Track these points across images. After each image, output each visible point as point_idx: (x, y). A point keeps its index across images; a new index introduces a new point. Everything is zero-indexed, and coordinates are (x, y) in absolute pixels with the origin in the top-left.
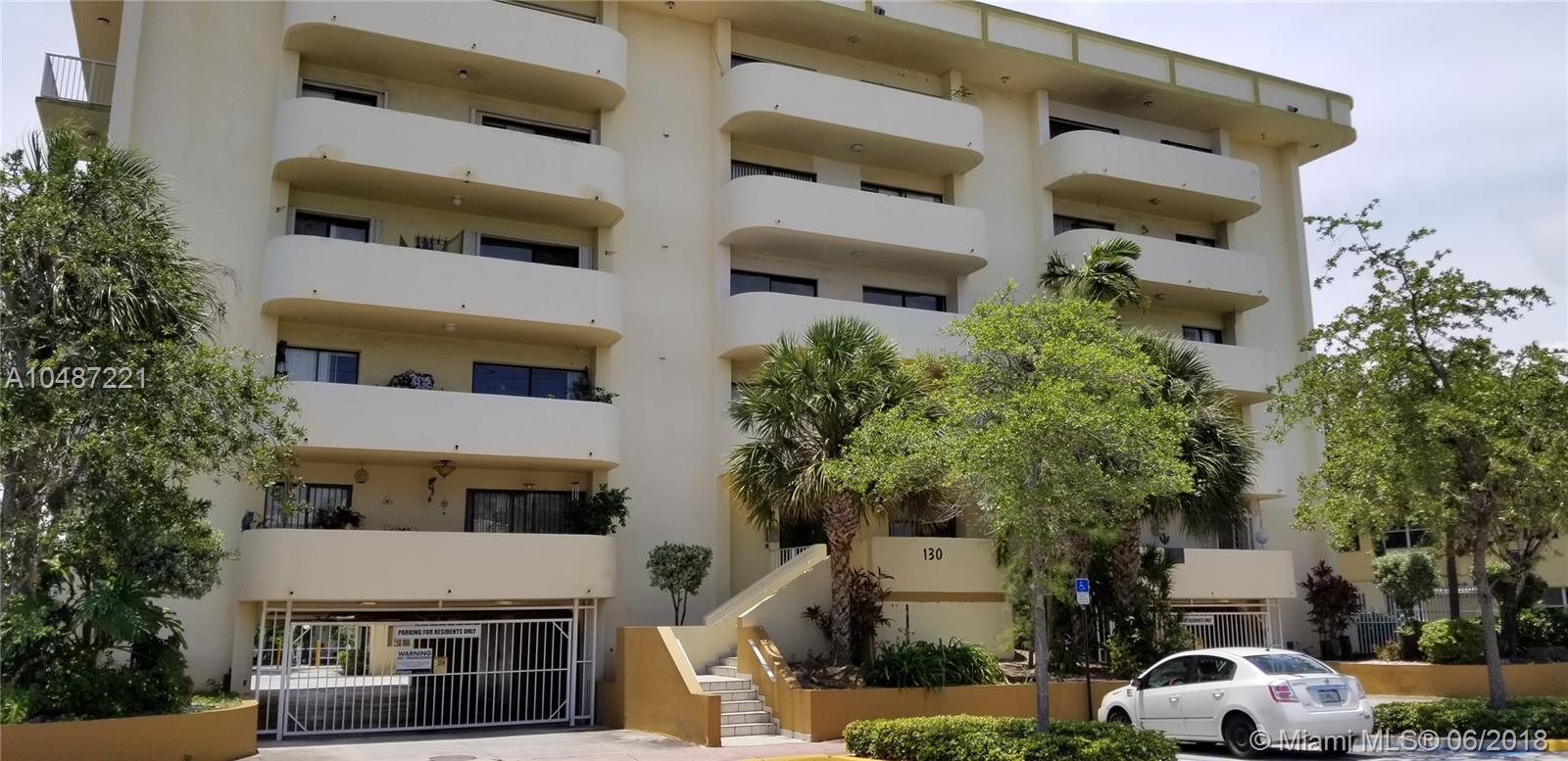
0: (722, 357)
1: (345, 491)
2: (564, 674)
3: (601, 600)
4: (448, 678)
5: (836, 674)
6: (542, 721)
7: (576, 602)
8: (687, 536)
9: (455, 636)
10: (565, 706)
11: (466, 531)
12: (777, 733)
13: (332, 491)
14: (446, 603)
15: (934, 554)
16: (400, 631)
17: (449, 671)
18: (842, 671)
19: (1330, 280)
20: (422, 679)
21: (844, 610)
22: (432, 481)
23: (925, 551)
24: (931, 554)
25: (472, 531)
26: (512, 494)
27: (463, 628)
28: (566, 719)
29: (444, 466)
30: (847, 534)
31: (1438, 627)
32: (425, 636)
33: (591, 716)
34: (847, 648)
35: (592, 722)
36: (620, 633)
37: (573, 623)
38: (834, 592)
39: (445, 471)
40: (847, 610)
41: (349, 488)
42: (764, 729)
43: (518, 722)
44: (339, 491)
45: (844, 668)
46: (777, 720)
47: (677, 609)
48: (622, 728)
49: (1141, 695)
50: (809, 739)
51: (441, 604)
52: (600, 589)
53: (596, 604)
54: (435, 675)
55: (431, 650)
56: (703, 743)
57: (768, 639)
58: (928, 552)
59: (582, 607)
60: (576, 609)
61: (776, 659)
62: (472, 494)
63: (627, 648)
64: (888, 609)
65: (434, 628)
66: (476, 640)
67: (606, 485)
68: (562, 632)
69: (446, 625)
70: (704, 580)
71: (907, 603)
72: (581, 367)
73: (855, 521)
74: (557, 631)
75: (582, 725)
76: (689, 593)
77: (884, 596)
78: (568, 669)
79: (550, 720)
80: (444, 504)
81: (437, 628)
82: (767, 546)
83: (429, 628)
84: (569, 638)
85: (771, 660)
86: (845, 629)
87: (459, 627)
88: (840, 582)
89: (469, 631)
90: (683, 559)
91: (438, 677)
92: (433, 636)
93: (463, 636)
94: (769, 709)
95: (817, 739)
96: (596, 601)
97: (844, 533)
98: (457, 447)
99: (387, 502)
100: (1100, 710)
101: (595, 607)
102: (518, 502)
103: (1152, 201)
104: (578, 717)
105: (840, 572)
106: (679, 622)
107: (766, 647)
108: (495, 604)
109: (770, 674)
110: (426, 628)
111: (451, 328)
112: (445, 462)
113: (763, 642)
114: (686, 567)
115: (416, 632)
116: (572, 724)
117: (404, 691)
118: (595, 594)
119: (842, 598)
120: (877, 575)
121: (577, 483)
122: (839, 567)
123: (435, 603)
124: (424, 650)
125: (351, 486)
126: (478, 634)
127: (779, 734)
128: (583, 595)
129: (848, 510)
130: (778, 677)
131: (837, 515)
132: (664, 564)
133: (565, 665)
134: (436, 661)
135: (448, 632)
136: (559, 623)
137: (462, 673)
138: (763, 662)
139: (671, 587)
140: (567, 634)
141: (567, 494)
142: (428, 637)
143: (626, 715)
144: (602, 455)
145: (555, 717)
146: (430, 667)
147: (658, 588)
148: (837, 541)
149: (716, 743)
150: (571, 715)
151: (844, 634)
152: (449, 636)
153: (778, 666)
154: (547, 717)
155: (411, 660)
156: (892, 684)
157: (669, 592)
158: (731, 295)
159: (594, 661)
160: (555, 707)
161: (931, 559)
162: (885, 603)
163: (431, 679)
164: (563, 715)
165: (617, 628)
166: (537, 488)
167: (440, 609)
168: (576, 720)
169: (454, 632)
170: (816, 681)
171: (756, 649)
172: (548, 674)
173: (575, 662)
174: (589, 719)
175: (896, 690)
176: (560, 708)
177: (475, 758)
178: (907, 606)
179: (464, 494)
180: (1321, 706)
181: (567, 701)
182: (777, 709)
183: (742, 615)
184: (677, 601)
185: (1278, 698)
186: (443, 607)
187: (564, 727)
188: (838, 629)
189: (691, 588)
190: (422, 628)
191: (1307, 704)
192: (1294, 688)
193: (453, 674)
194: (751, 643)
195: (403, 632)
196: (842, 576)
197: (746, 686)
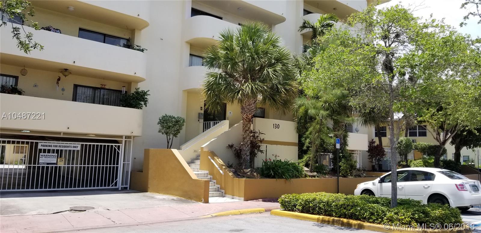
0: (187, 42)
1: (14, 79)
2: (117, 167)
3: (134, 137)
4: (64, 167)
5: (248, 172)
6: (107, 187)
7: (124, 137)
8: (175, 112)
9: (68, 149)
10: (117, 181)
11: (73, 101)
13: (8, 78)
14: (64, 134)
15: (277, 126)
16: (41, 145)
17: (65, 164)
18: (250, 171)
20: (47, 168)
21: (248, 146)
22: (59, 80)
23: (274, 125)
24: (276, 126)
25: (76, 101)
26: (95, 89)
27: (72, 145)
28: (117, 187)
29: (65, 71)
30: (251, 115)
32: (54, 148)
33: (128, 186)
35: (128, 189)
36: (147, 152)
37: (122, 146)
38: (244, 138)
39: (66, 73)
40: (249, 146)
41: (16, 78)
42: (218, 195)
43: (96, 188)
44: (11, 78)
45: (250, 169)
46: (223, 191)
47: (168, 142)
48: (147, 192)
49: (381, 186)
50: (243, 200)
51: (62, 134)
52: (137, 132)
53: (132, 139)
54: (58, 166)
55: (57, 154)
56: (201, 201)
57: (217, 156)
58: (275, 125)
59: (126, 140)
60: (124, 140)
61: (223, 165)
62: (76, 86)
63: (151, 158)
64: (263, 147)
65: (58, 145)
66: (78, 151)
67: (139, 89)
68: (117, 150)
69: (65, 143)
70: (181, 131)
71: (267, 145)
72: (127, 37)
73: (255, 110)
74: (115, 149)
75: (124, 190)
76: (174, 137)
77: (262, 141)
78: (119, 166)
79: (110, 187)
80: (63, 90)
81: (60, 145)
82: (199, 120)
83: (56, 144)
84: (120, 152)
85: (221, 166)
86: (248, 154)
87: (70, 145)
88: (247, 135)
89: (75, 147)
90: (174, 122)
91: (59, 166)
92: (58, 148)
93: (72, 149)
94: (219, 186)
95: (246, 200)
96: (132, 137)
97: (250, 114)
98: (74, 62)
99: (36, 86)
101: (132, 140)
102: (97, 93)
103: (334, 9)
104: (122, 186)
105: (247, 130)
106: (169, 147)
107: (217, 159)
108: (87, 135)
109: (221, 172)
110: (55, 144)
111: (72, 9)
112: (66, 70)
113: (216, 158)
114: (175, 125)
115: (50, 146)
116: (120, 189)
118: (135, 134)
119: (248, 141)
120: (259, 133)
121: (125, 87)
122: (247, 129)
123: (60, 133)
124: (53, 154)
125: (18, 77)
126: (79, 148)
127: (224, 197)
128: (129, 134)
129: (253, 105)
130: (224, 172)
131: (248, 107)
132: (167, 123)
133: (117, 164)
134: (59, 160)
135: (65, 147)
136: (116, 146)
137: (74, 166)
138: (217, 166)
139: (167, 134)
140: (119, 151)
141: (120, 91)
142: (56, 148)
143: (149, 186)
144: (140, 73)
145: (113, 186)
146: (56, 162)
147: (161, 134)
148: (246, 118)
149: (207, 202)
150: (119, 185)
151: (248, 156)
152: (66, 149)
153: (224, 168)
154: (109, 186)
155: (46, 159)
156: (274, 177)
157: (166, 135)
158: (192, 16)
159: (130, 163)
160: (112, 182)
161: (276, 128)
162: (262, 144)
163: (56, 168)
164: (116, 185)
165: (145, 150)
166: (107, 87)
167: (62, 136)
168: (122, 188)
169: (68, 147)
170: (241, 175)
171: (212, 160)
172: (110, 167)
173: (122, 163)
174: (127, 187)
175: (275, 179)
176: (114, 182)
177: (94, 208)
178: (267, 146)
179: (72, 86)
180: (474, 193)
181: (118, 179)
182: (223, 186)
183: (203, 146)
184: (168, 139)
185: (460, 189)
186: (63, 135)
187: (116, 190)
188: (245, 154)
189: (175, 135)
190: (53, 144)
191: (470, 192)
192: (465, 185)
193: (67, 166)
194: (210, 158)
195: (43, 146)
196: (248, 132)
197: (206, 176)
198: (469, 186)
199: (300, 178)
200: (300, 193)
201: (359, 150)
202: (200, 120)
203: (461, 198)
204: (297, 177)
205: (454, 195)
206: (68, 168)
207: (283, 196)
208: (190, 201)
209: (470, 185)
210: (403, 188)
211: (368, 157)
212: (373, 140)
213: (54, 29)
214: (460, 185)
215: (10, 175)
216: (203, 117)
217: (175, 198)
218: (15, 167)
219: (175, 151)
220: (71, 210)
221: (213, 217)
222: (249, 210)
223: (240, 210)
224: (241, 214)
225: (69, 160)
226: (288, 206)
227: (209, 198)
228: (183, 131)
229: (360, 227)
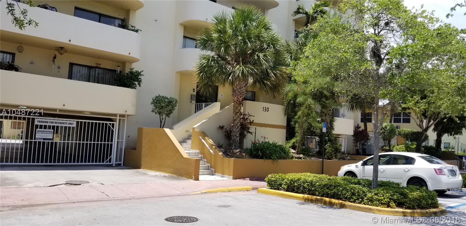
0: (181, 24)
1: (11, 56)
2: (111, 145)
3: (128, 116)
4: (60, 143)
5: (237, 153)
6: (101, 163)
7: (118, 116)
9: (64, 125)
10: (111, 157)
11: (68, 79)
13: (5, 55)
14: (60, 110)
16: (38, 121)
17: (61, 140)
18: (239, 151)
20: (44, 143)
23: (263, 108)
24: (265, 109)
25: (71, 79)
26: (90, 68)
27: (68, 122)
28: (112, 163)
29: (61, 49)
30: (241, 98)
32: (50, 124)
33: (122, 163)
34: (238, 142)
35: (122, 165)
36: (140, 131)
37: (116, 124)
38: (234, 120)
39: (62, 52)
40: (239, 127)
41: (13, 55)
42: (208, 173)
43: (91, 163)
44: (8, 55)
47: (161, 122)
48: (140, 168)
50: (232, 178)
51: (58, 111)
52: (131, 111)
54: (54, 141)
58: (264, 108)
59: (120, 118)
60: (118, 118)
61: (213, 145)
62: (71, 65)
63: (144, 136)
64: (252, 129)
65: (54, 121)
66: (73, 128)
67: (133, 69)
68: (111, 127)
69: (61, 120)
72: (122, 17)
73: (245, 93)
74: (109, 127)
75: (118, 166)
76: (167, 117)
77: (251, 123)
78: (113, 143)
79: (104, 163)
80: (59, 68)
81: (56, 121)
83: (52, 121)
84: (114, 130)
85: (211, 146)
86: (238, 135)
87: (66, 122)
88: (236, 117)
89: (71, 124)
90: (167, 102)
92: (54, 124)
93: (68, 125)
94: (209, 165)
95: (235, 178)
96: (126, 116)
98: (70, 40)
99: (32, 63)
101: (126, 119)
102: (92, 72)
104: (116, 163)
105: (237, 113)
106: (162, 127)
107: (208, 140)
108: (82, 113)
109: (211, 151)
110: (51, 121)
112: (62, 48)
113: (207, 138)
114: (168, 105)
115: (46, 122)
116: (114, 165)
118: (129, 113)
119: (238, 123)
120: (248, 115)
121: (119, 66)
122: (237, 111)
123: (55, 110)
124: (49, 130)
125: (15, 54)
126: (74, 125)
127: (214, 175)
128: (122, 113)
129: (244, 88)
130: (214, 152)
131: (239, 90)
132: (160, 103)
133: (112, 141)
134: (55, 136)
135: (61, 123)
136: (110, 124)
137: (70, 142)
138: (207, 146)
140: (113, 128)
141: (115, 71)
142: (52, 125)
143: (142, 163)
144: (135, 55)
145: (107, 162)
146: (52, 138)
147: (154, 113)
148: (237, 100)
149: (197, 179)
150: (113, 161)
151: (237, 137)
152: (61, 125)
153: (214, 148)
154: (103, 162)
155: (41, 134)
157: (159, 115)
159: (124, 140)
160: (107, 158)
161: (265, 111)
162: (251, 126)
163: (52, 143)
164: (110, 161)
165: (139, 128)
166: (102, 66)
167: (58, 113)
169: (64, 123)
170: (230, 155)
171: (203, 140)
172: (104, 144)
173: (116, 140)
175: (263, 160)
176: (109, 158)
177: (89, 182)
178: (256, 128)
179: (68, 65)
180: (451, 177)
181: (112, 156)
182: (213, 164)
183: (195, 126)
184: (161, 120)
185: (439, 173)
186: (59, 112)
187: (110, 167)
188: (235, 135)
189: (168, 115)
190: (49, 121)
191: (448, 176)
192: (444, 170)
193: (62, 141)
194: (201, 137)
195: (40, 122)
196: (238, 114)
197: (197, 154)
199: (287, 159)
200: (286, 173)
201: (345, 135)
202: (192, 101)
203: (439, 182)
204: (284, 158)
205: (432, 178)
206: (64, 143)
207: (269, 176)
208: (181, 178)
209: (448, 170)
210: (384, 170)
211: (353, 141)
212: (358, 125)
213: (50, 7)
214: (438, 169)
215: (8, 149)
216: (195, 99)
217: (167, 175)
218: (12, 142)
219: (167, 131)
220: (67, 184)
221: (202, 193)
222: (237, 187)
224: (229, 191)
225: (65, 137)
226: (274, 185)
227: (200, 176)
228: (175, 112)
229: (342, 206)
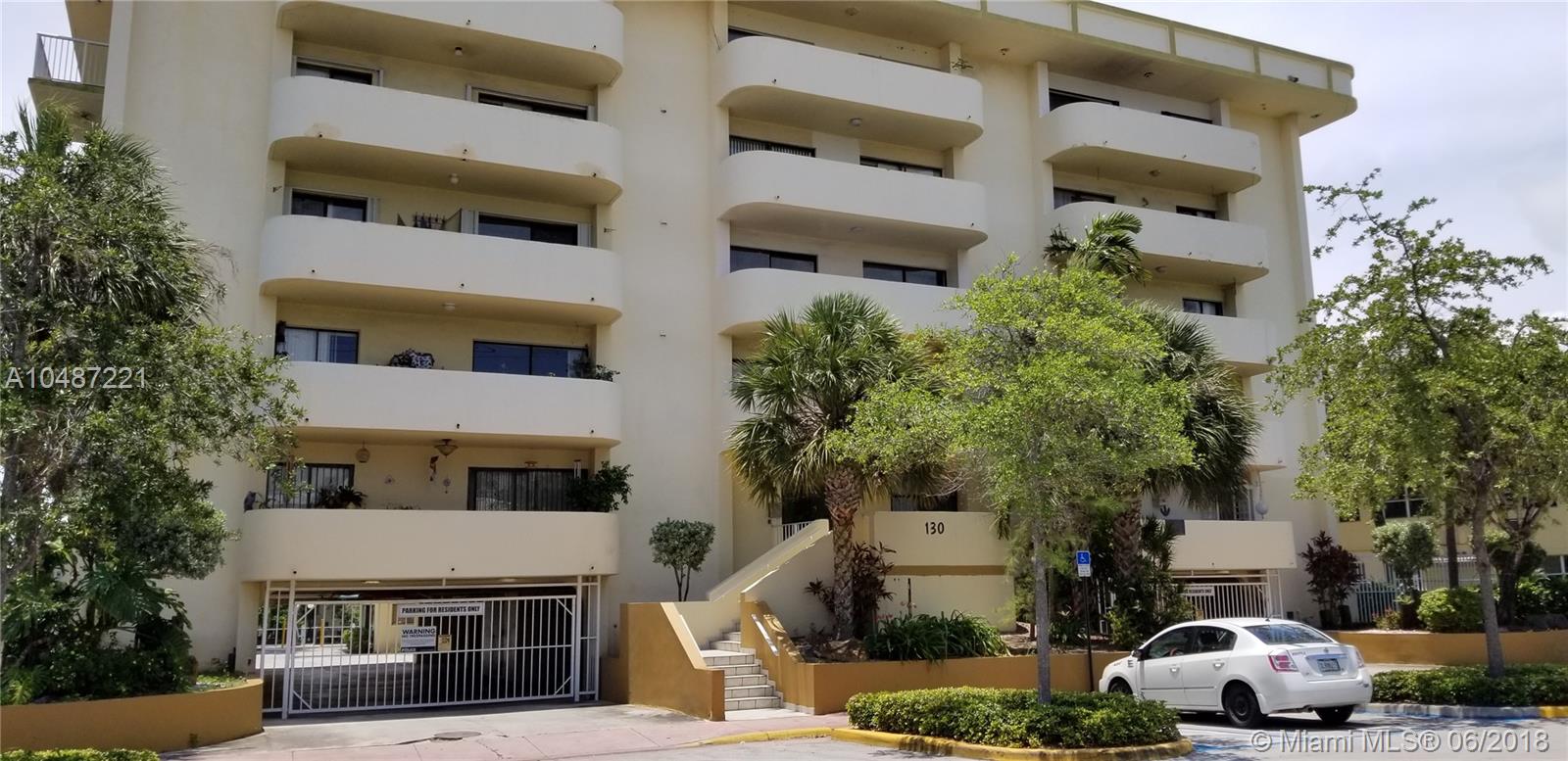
0: (724, 334)
1: (347, 471)
2: (568, 650)
3: (604, 577)
4: (453, 656)
5: (839, 648)
6: (547, 697)
7: (580, 579)
8: (689, 512)
9: (459, 614)
10: (569, 682)
11: (468, 509)
12: (780, 707)
13: (334, 471)
14: (449, 581)
15: (936, 528)
16: (404, 610)
17: (454, 648)
18: (846, 644)
19: (1329, 250)
20: (427, 657)
21: (846, 584)
22: (434, 459)
23: (927, 525)
24: (933, 528)
25: (474, 509)
26: (515, 472)
27: (467, 605)
28: (571, 695)
29: (445, 444)
30: (849, 509)
31: (1437, 596)
32: (429, 614)
33: (596, 692)
34: (850, 622)
35: (597, 698)
36: (624, 608)
37: (577, 599)
38: (837, 566)
39: (447, 450)
40: (850, 584)
41: (350, 468)
42: (768, 703)
43: (523, 697)
44: (341, 471)
45: (847, 642)
46: (780, 694)
47: (680, 585)
48: (627, 703)
49: (1142, 666)
50: (813, 713)
51: (444, 582)
52: (604, 565)
53: (599, 580)
54: (440, 652)
55: (435, 628)
56: (707, 717)
57: (771, 613)
58: (930, 526)
59: (585, 584)
60: (579, 585)
61: (778, 634)
62: (474, 472)
63: (631, 622)
64: (890, 583)
65: (438, 606)
66: (480, 618)
67: (608, 463)
68: (566, 609)
69: (451, 602)
70: (707, 556)
71: (909, 577)
72: (581, 344)
73: (857, 495)
74: (561, 608)
75: (586, 701)
76: (692, 569)
78: (572, 645)
79: (555, 696)
80: (447, 483)
81: (442, 606)
82: (769, 522)
83: (433, 606)
84: (573, 614)
85: (774, 635)
86: (847, 603)
87: (463, 605)
88: (842, 557)
89: (473, 609)
90: (685, 535)
91: (442, 654)
92: (437, 614)
93: (468, 613)
94: (773, 683)
95: (820, 712)
96: (599, 578)
97: (846, 508)
98: (458, 425)
99: (390, 481)
100: (1101, 681)
101: (598, 584)
102: (521, 480)
103: (1152, 173)
104: (583, 693)
105: (842, 547)
107: (769, 622)
108: (498, 580)
109: (774, 649)
110: (431, 606)
111: (450, 307)
112: (447, 441)
113: (767, 617)
114: (688, 543)
115: (420, 610)
116: (577, 699)
117: (409, 669)
118: (598, 571)
119: (845, 572)
120: (880, 551)
121: (579, 461)
122: (841, 542)
123: (438, 581)
124: (428, 628)
125: (353, 466)
126: (482, 611)
127: (782, 708)
128: (587, 572)
129: (850, 485)
130: (781, 651)
131: (839, 490)
132: (667, 541)
133: (569, 642)
134: (440, 639)
135: (452, 609)
136: (562, 600)
137: (474, 650)
138: (767, 637)
139: (674, 563)
140: (571, 611)
141: (571, 471)
142: (433, 615)
143: (631, 690)
144: (604, 431)
145: (560, 693)
146: (435, 645)
147: (661, 565)
148: (839, 516)
149: (721, 718)
150: (576, 691)
151: (847, 608)
152: (453, 614)
153: (781, 641)
154: (551, 693)
155: (416, 638)
156: (894, 657)
157: (672, 567)
158: (731, 271)
159: (598, 637)
160: (560, 683)
161: (933, 533)
163: (436, 657)
164: (567, 689)
165: (621, 605)
166: (539, 466)
167: (444, 587)
168: (581, 696)
169: (458, 609)
170: (819, 655)
171: (759, 624)
172: (552, 650)
173: (579, 638)
174: (594, 695)
175: (899, 662)
176: (564, 683)
177: (480, 734)
178: (909, 580)
179: (466, 473)
180: (1321, 675)
181: (572, 677)
182: (780, 683)
183: (745, 591)
184: (680, 577)
185: (1278, 668)
186: (447, 585)
187: (568, 702)
188: (841, 603)
189: (694, 564)
190: (426, 606)
191: (1308, 674)
192: (1293, 657)
194: (755, 618)
195: (407, 611)
196: (844, 551)
197: (749, 660)
198: (1305, 661)
203: (1279, 689)
205: (1266, 681)
207: (851, 699)
212: (1323, 534)
213: (419, 354)
214: (1277, 658)
216: (780, 512)
217: (665, 712)
219: (670, 608)
220: (436, 739)
221: (701, 745)
222: (791, 731)
223: (769, 732)
224: (769, 739)
227: (726, 713)
228: (710, 559)
